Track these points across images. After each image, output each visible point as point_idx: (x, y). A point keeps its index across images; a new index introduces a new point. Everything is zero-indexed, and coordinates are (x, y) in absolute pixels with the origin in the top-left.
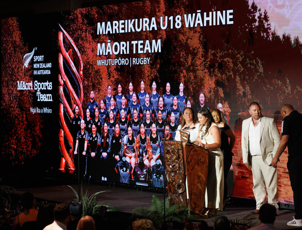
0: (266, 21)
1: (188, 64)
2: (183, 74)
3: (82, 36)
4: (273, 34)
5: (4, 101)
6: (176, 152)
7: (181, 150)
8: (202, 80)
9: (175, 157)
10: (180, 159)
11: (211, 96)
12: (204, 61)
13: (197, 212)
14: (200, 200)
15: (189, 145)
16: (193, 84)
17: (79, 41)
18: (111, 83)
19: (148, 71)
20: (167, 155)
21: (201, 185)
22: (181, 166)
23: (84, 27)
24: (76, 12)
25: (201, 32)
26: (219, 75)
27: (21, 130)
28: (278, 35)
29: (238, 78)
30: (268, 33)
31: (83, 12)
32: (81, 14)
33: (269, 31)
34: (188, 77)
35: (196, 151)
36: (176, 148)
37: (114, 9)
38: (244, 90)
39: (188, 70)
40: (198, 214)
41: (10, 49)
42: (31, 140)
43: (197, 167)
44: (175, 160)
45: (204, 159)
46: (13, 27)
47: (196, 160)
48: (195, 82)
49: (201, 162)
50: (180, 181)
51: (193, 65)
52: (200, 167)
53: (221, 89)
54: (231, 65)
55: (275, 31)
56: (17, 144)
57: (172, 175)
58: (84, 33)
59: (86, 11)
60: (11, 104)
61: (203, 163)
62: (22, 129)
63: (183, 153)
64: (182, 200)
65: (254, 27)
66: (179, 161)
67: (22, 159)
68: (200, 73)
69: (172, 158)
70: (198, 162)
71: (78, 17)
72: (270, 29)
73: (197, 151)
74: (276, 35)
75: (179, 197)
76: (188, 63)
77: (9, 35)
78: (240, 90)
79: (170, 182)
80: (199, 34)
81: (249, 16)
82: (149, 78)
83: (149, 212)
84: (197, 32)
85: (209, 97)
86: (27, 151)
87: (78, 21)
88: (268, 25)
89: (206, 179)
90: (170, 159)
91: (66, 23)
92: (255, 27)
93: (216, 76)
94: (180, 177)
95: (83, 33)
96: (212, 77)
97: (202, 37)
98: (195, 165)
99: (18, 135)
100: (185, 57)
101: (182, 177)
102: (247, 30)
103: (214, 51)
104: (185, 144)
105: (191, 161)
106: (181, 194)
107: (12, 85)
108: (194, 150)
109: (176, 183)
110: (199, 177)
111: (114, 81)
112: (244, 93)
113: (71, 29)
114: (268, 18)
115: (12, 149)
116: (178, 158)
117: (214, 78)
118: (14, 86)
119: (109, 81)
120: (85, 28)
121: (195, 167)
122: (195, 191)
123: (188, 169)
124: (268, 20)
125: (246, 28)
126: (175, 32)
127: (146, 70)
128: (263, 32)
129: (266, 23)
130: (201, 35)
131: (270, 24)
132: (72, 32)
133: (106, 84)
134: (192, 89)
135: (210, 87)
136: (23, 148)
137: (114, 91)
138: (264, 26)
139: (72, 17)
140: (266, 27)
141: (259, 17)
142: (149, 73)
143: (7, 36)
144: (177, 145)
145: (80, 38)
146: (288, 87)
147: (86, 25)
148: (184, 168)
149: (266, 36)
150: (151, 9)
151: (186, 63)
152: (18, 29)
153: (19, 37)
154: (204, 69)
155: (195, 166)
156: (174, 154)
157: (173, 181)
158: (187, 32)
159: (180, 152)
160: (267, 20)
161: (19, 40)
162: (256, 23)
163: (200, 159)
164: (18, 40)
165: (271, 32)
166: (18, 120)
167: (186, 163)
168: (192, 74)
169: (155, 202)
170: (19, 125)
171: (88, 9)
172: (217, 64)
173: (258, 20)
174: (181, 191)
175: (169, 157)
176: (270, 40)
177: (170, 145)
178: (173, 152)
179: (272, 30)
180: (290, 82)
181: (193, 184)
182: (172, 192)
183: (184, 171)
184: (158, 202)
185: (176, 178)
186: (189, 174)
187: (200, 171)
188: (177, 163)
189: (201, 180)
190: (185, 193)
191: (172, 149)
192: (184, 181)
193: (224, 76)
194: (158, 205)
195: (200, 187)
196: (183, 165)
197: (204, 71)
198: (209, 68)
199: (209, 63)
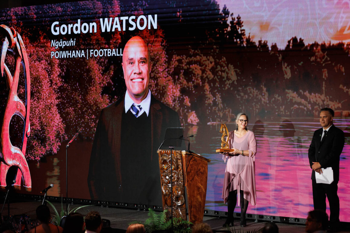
4: (248, 40)
6: (174, 161)
8: (164, 88)
9: (173, 167)
10: (179, 170)
11: (175, 105)
12: (168, 67)
14: (199, 212)
15: (189, 155)
19: (99, 78)
20: (164, 165)
21: (200, 197)
22: (180, 176)
26: (185, 82)
28: (253, 41)
29: (207, 87)
30: (241, 39)
33: (243, 37)
36: (174, 158)
38: (215, 98)
43: (196, 177)
44: (173, 170)
45: (204, 169)
47: (196, 171)
49: (200, 172)
50: (179, 193)
52: (199, 177)
53: (187, 97)
54: (200, 72)
55: (250, 37)
57: (170, 186)
61: (203, 173)
63: (182, 162)
64: (181, 213)
65: (225, 32)
66: (177, 171)
68: (162, 81)
69: (169, 169)
70: (198, 173)
72: (243, 34)
73: (196, 161)
74: (251, 41)
75: (177, 210)
78: (210, 99)
79: (166, 195)
80: (162, 39)
81: (219, 20)
82: (101, 85)
84: (159, 37)
85: (173, 106)
88: (241, 31)
89: (205, 190)
90: (167, 170)
92: (227, 33)
93: (181, 83)
94: (179, 189)
96: (177, 84)
97: (165, 42)
98: (195, 175)
101: (181, 188)
102: (218, 35)
103: (179, 57)
104: (185, 153)
105: (191, 171)
106: (180, 207)
108: (193, 159)
109: (174, 195)
110: (199, 188)
112: (214, 102)
114: (242, 23)
116: (177, 168)
117: (179, 86)
122: (194, 203)
123: (187, 179)
124: (243, 26)
125: (216, 33)
128: (237, 38)
130: (164, 40)
131: (244, 30)
135: (174, 95)
138: (238, 32)
140: (240, 32)
141: (231, 22)
142: (101, 80)
144: (176, 155)
146: (265, 96)
148: (184, 179)
149: (239, 42)
154: (168, 76)
155: (194, 177)
156: (172, 164)
157: (170, 193)
159: (180, 161)
160: (240, 26)
162: (228, 28)
163: (200, 169)
165: (245, 38)
167: (185, 174)
172: (182, 71)
173: (230, 25)
174: (179, 203)
175: (165, 168)
176: (245, 47)
177: (167, 154)
178: (171, 162)
179: (247, 35)
180: (267, 91)
181: (192, 196)
182: (169, 204)
183: (184, 181)
184: (155, 215)
185: (174, 189)
186: (189, 185)
187: (200, 182)
188: (175, 173)
189: (201, 191)
190: (184, 206)
191: (169, 158)
192: (183, 192)
193: (191, 84)
194: (155, 218)
195: (200, 200)
196: (182, 176)
197: (167, 79)
198: (173, 75)
199: (173, 70)
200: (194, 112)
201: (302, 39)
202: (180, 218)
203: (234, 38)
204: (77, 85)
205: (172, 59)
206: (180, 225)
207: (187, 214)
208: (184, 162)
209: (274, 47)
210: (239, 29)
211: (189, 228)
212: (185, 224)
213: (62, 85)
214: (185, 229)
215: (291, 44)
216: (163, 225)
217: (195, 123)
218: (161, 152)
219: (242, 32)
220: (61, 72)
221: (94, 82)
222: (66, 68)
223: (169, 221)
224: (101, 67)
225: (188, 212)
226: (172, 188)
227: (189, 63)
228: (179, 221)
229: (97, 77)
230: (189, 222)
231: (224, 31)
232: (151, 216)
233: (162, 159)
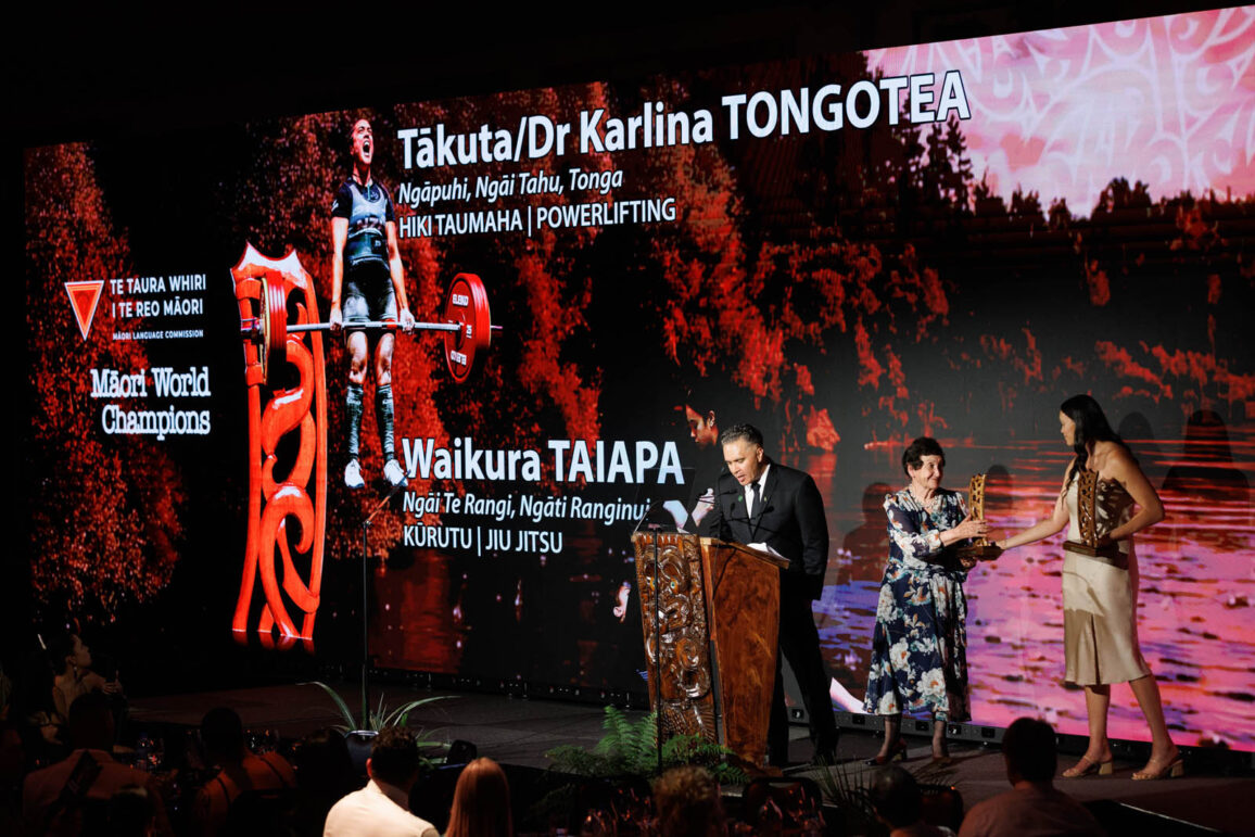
0: (954, 151)
1: (692, 290)
2: (672, 322)
3: (322, 203)
4: (981, 192)
5: (45, 418)
6: (678, 566)
7: (697, 563)
8: (738, 340)
9: (674, 585)
10: (693, 592)
11: (769, 391)
12: (747, 279)
13: (748, 758)
14: (755, 718)
15: (721, 547)
16: (709, 353)
17: (310, 218)
18: (425, 356)
19: (553, 316)
20: (649, 578)
21: (760, 673)
22: (695, 611)
23: (327, 175)
24: (298, 124)
25: (734, 188)
26: (798, 324)
27: (106, 510)
28: (995, 195)
29: (862, 335)
30: (961, 189)
31: (322, 125)
32: (318, 131)
33: (967, 182)
34: (690, 332)
35: (741, 563)
36: (679, 556)
37: (433, 115)
38: (885, 371)
39: (691, 309)
40: (750, 765)
41: (63, 246)
42: (141, 542)
43: (746, 615)
44: (674, 593)
45: (767, 588)
46: (72, 173)
47: (743, 595)
48: (715, 345)
49: (758, 598)
50: (694, 661)
51: (706, 291)
52: (754, 614)
53: (805, 368)
54: (840, 292)
55: (987, 184)
56: (90, 557)
57: (667, 641)
58: (327, 193)
59: (333, 121)
60: (68, 425)
61: (764, 602)
62: (109, 509)
63: (701, 570)
64: (700, 722)
65: (913, 169)
66: (688, 596)
67: (110, 605)
68: (732, 319)
69: (664, 589)
70: (749, 601)
71: (307, 142)
72: (968, 175)
73: (745, 566)
74: (989, 195)
75: (690, 712)
76: (689, 288)
77: (58, 200)
78: (870, 372)
79: (658, 665)
80: (728, 194)
81: (896, 133)
82: (556, 337)
83: (595, 759)
84: (721, 189)
85: (764, 394)
86: (129, 578)
87: (306, 155)
88: (961, 163)
89: (772, 650)
90: (658, 592)
91: (264, 160)
92: (918, 171)
93: (786, 326)
94: (694, 648)
95: (323, 193)
96: (773, 329)
97: (738, 202)
98: (740, 608)
99: (96, 526)
100: (679, 269)
101: (699, 647)
102: (892, 179)
103: (778, 248)
104: (709, 543)
105: (728, 596)
106: (697, 702)
107: (72, 364)
108: (736, 560)
109: (679, 668)
110: (753, 646)
111: (435, 347)
112: (883, 379)
113: (284, 180)
114: (964, 139)
115: (73, 576)
116: (687, 586)
117: (780, 334)
118: (78, 368)
119: (416, 348)
120: (330, 175)
121: (739, 616)
122: (739, 691)
123: (717, 620)
124: (964, 148)
125: (887, 173)
126: (644, 189)
127: (545, 312)
128: (946, 187)
129: (957, 158)
130: (736, 198)
131: (968, 162)
132: (285, 189)
133: (408, 356)
134: (704, 369)
135: (769, 363)
136: (113, 572)
137: (435, 382)
138: (949, 167)
139: (284, 143)
140: (955, 169)
141: (930, 139)
142: (556, 322)
143: (50, 204)
144: (684, 547)
145: (314, 210)
146: (1032, 360)
147: (334, 168)
148: (706, 618)
149: (954, 199)
150: (560, 114)
151: (684, 288)
152: (93, 180)
153: (97, 209)
154: (748, 306)
155: (739, 612)
156: (673, 574)
157: (670, 661)
158: (686, 188)
159: (694, 567)
160: (958, 149)
161: (95, 217)
162: (920, 156)
163: (756, 590)
164: (92, 216)
165: (971, 185)
166: (96, 477)
167: (711, 603)
168: (704, 321)
169: (614, 730)
170: (98, 496)
171: (342, 116)
172: (789, 292)
173: (928, 147)
174: (695, 692)
175: (654, 586)
176: (971, 212)
177: (659, 546)
178: (670, 567)
179: (978, 178)
180: (1038, 345)
181: (734, 669)
182: (666, 696)
183: (707, 627)
184: (624, 727)
185: (680, 650)
186: (724, 637)
187: (756, 627)
188: (682, 602)
189: (759, 655)
190: (709, 699)
191: (665, 557)
192: (705, 659)
193: (813, 326)
194: (624, 736)
195: (757, 680)
196: (703, 610)
197: (745, 312)
198: (762, 302)
199: (762, 286)
200: (826, 411)
201: (1144, 183)
202: (699, 734)
203: (940, 186)
205: (760, 255)
206: (697, 754)
207: (718, 724)
208: (707, 570)
209: (1060, 210)
210: (952, 158)
211: (725, 765)
212: (714, 754)
215: (1110, 203)
216: (648, 755)
217: (826, 446)
218: (641, 539)
219: (964, 168)
225: (722, 716)
226: (674, 644)
228: (694, 746)
230: (724, 748)
231: (910, 166)
233: (644, 561)
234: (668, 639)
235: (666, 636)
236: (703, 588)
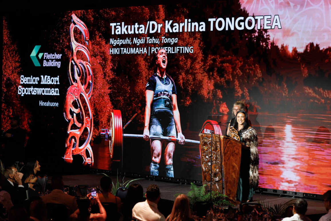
2: (181, 76)
4: (272, 44)
6: (213, 143)
7: (219, 143)
8: (201, 82)
10: (218, 151)
11: (209, 97)
12: (204, 65)
13: (231, 198)
14: (233, 188)
15: (226, 138)
16: (192, 86)
20: (204, 147)
21: (235, 174)
22: (218, 156)
25: (201, 39)
26: (218, 78)
28: (276, 45)
29: (237, 83)
33: (268, 41)
34: (186, 79)
36: (214, 140)
38: (243, 92)
39: (187, 73)
40: (232, 201)
43: (232, 158)
44: (212, 151)
45: (238, 150)
47: (231, 152)
48: (194, 83)
49: (235, 153)
50: (217, 170)
51: (191, 68)
52: (234, 158)
53: (219, 90)
54: (231, 70)
55: (274, 42)
61: (237, 154)
63: (220, 145)
64: (218, 188)
65: (253, 36)
66: (216, 152)
68: (199, 77)
69: (209, 150)
70: (233, 154)
72: (269, 39)
73: (232, 144)
74: (274, 45)
75: (215, 185)
76: (187, 67)
78: (238, 92)
79: (206, 171)
80: (199, 41)
84: (197, 39)
85: (207, 97)
88: (267, 36)
89: (239, 169)
90: (207, 151)
93: (215, 79)
94: (217, 167)
96: (211, 79)
98: (230, 156)
100: (184, 61)
101: (219, 166)
102: (247, 39)
103: (213, 57)
104: (223, 137)
105: (227, 152)
106: (217, 182)
108: (230, 142)
109: (212, 172)
110: (234, 167)
112: (242, 95)
116: (216, 149)
117: (213, 81)
121: (230, 158)
122: (229, 179)
123: (224, 159)
124: (268, 32)
125: (245, 37)
128: (263, 42)
129: (266, 34)
130: (202, 42)
131: (269, 35)
134: (190, 90)
135: (209, 89)
140: (265, 37)
144: (215, 138)
146: (285, 91)
148: (221, 158)
149: (265, 46)
151: (185, 67)
154: (204, 73)
155: (230, 157)
156: (212, 146)
157: (209, 170)
160: (266, 32)
162: (255, 33)
163: (235, 151)
167: (223, 154)
168: (191, 76)
172: (216, 69)
174: (217, 179)
175: (206, 149)
176: (269, 49)
177: (208, 138)
178: (211, 144)
179: (271, 40)
180: (287, 87)
181: (228, 173)
182: (208, 180)
183: (221, 161)
184: (196, 189)
185: (213, 167)
186: (226, 164)
187: (234, 161)
188: (214, 153)
189: (235, 169)
190: (221, 181)
191: (210, 141)
192: (220, 170)
193: (223, 79)
194: (196, 191)
195: (234, 176)
196: (220, 156)
197: (203, 75)
198: (208, 72)
199: (208, 67)
200: (225, 103)
201: (318, 44)
202: (217, 191)
204: (127, 77)
205: (208, 58)
206: (217, 197)
207: (223, 188)
208: (222, 145)
209: (295, 50)
210: (264, 34)
211: (225, 200)
212: (221, 197)
213: (114, 77)
214: (221, 201)
215: (309, 48)
216: (202, 197)
217: (225, 113)
218: (202, 135)
219: (268, 37)
220: (113, 66)
221: (141, 75)
222: (117, 63)
223: (207, 194)
224: (147, 64)
225: (225, 186)
226: (211, 166)
227: (222, 62)
228: (216, 194)
229: (144, 72)
230: (225, 195)
231: (252, 35)
232: (193, 189)
233: (203, 142)
234: (210, 164)
235: (209, 163)
236: (220, 150)
